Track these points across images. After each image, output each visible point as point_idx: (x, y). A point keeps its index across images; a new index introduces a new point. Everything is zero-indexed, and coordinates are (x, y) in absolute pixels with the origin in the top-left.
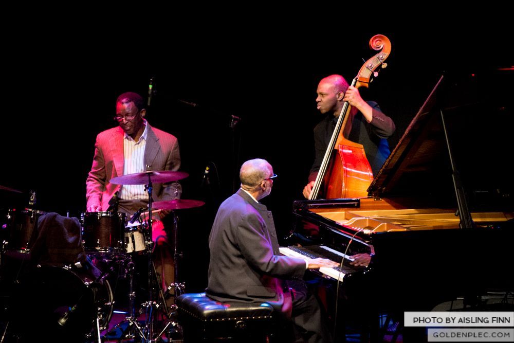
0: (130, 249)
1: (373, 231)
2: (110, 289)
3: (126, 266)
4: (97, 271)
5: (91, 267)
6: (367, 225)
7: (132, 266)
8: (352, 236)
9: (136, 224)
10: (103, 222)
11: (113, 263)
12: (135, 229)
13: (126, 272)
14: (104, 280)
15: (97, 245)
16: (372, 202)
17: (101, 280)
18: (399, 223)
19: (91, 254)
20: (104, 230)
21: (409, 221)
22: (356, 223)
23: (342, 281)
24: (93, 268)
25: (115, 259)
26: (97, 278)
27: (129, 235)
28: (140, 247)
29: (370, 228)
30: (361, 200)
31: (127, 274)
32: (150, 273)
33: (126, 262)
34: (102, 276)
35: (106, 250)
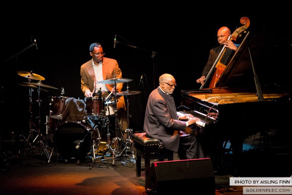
0: (107, 114)
1: (218, 104)
2: (99, 132)
3: (105, 122)
4: (92, 124)
5: (90, 122)
6: (215, 101)
7: (108, 121)
8: (211, 107)
9: (110, 102)
10: (95, 101)
11: (100, 120)
12: (109, 104)
13: (106, 124)
14: (96, 128)
15: (92, 112)
16: (218, 91)
17: (94, 128)
18: (230, 100)
19: (89, 116)
20: (95, 105)
21: (234, 98)
22: (211, 100)
23: (204, 126)
24: (91, 123)
25: (101, 118)
26: (93, 127)
27: (107, 107)
28: (112, 113)
29: (217, 102)
30: (213, 90)
31: (106, 125)
32: (116, 125)
33: (106, 120)
34: (95, 126)
35: (96, 115)
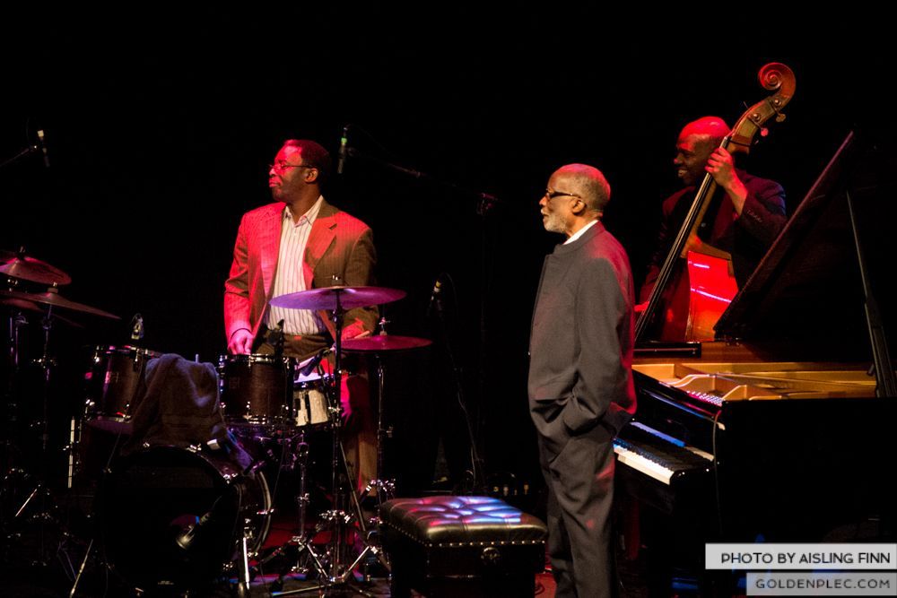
0: (301, 420)
1: (723, 399)
2: (267, 488)
3: (293, 449)
4: (245, 457)
5: (235, 450)
6: (713, 388)
7: (304, 449)
9: (314, 376)
10: (257, 372)
11: (271, 444)
12: (311, 385)
13: (295, 459)
14: (257, 471)
15: (245, 411)
16: (723, 349)
17: (252, 471)
18: (769, 386)
19: (235, 427)
20: (259, 386)
21: (786, 382)
22: (694, 384)
23: (668, 482)
24: (238, 451)
25: (277, 436)
26: (245, 467)
27: (301, 395)
28: (319, 417)
29: (718, 393)
30: (704, 345)
31: (296, 462)
32: (335, 462)
33: (295, 442)
34: (253, 464)
35: (261, 421)
